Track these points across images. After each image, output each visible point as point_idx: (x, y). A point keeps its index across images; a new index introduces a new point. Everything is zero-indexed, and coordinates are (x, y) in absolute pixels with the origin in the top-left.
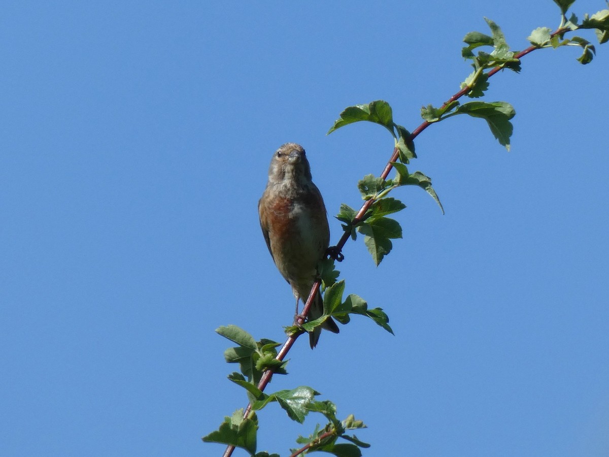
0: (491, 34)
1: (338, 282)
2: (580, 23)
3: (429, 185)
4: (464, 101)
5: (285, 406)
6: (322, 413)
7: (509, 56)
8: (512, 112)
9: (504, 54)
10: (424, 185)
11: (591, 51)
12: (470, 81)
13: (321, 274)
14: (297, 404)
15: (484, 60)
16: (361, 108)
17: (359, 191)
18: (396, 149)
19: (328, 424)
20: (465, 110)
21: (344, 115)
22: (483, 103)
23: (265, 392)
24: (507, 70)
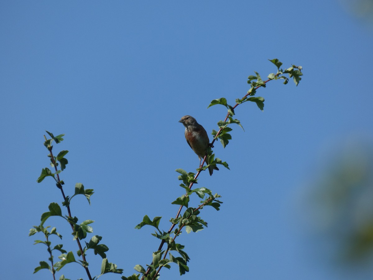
0: (256, 76)
1: (212, 154)
2: (284, 72)
4: (249, 97)
5: (198, 194)
6: (208, 193)
7: (262, 83)
8: (263, 100)
9: (260, 82)
10: (238, 123)
11: (287, 80)
12: (250, 91)
14: (201, 193)
15: (254, 84)
16: (217, 100)
17: (218, 125)
18: (228, 112)
19: (209, 197)
20: (249, 99)
21: (212, 103)
22: (254, 98)
23: (191, 189)
24: (262, 87)
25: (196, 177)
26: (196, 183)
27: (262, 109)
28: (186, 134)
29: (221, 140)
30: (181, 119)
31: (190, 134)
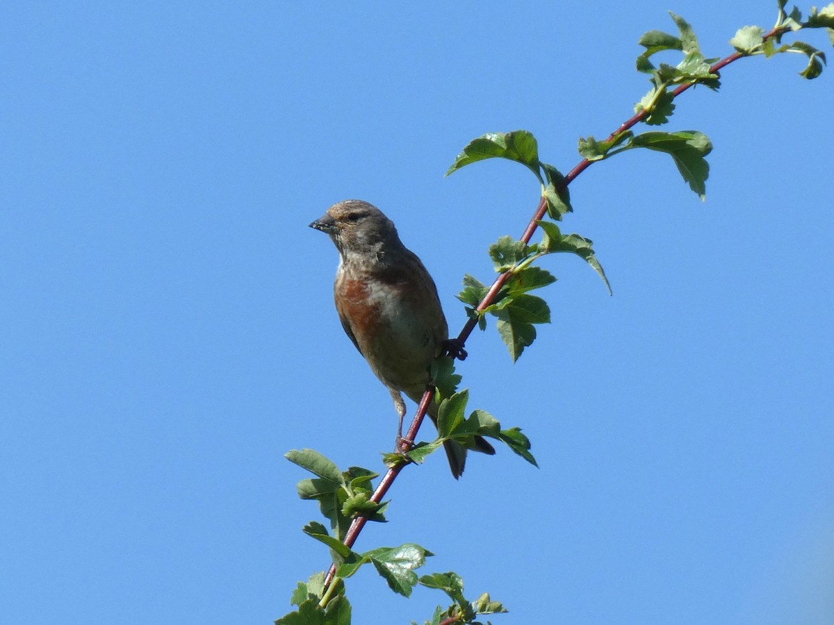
0: (678, 34)
1: (458, 392)
2: (805, 20)
3: (591, 254)
4: (640, 130)
5: (384, 572)
6: (444, 590)
7: (704, 70)
8: (707, 145)
9: (697, 67)
10: (584, 253)
11: (819, 59)
12: (648, 102)
13: (434, 379)
14: (401, 569)
15: (667, 75)
16: (493, 140)
17: (490, 259)
18: (543, 199)
19: (451, 606)
20: (642, 142)
21: (469, 150)
22: (666, 134)
23: (355, 549)
24: (701, 87)
25: (378, 490)
26: (381, 519)
27: (699, 187)
28: (341, 288)
29: (500, 323)
30: (321, 216)
31: (356, 291)
